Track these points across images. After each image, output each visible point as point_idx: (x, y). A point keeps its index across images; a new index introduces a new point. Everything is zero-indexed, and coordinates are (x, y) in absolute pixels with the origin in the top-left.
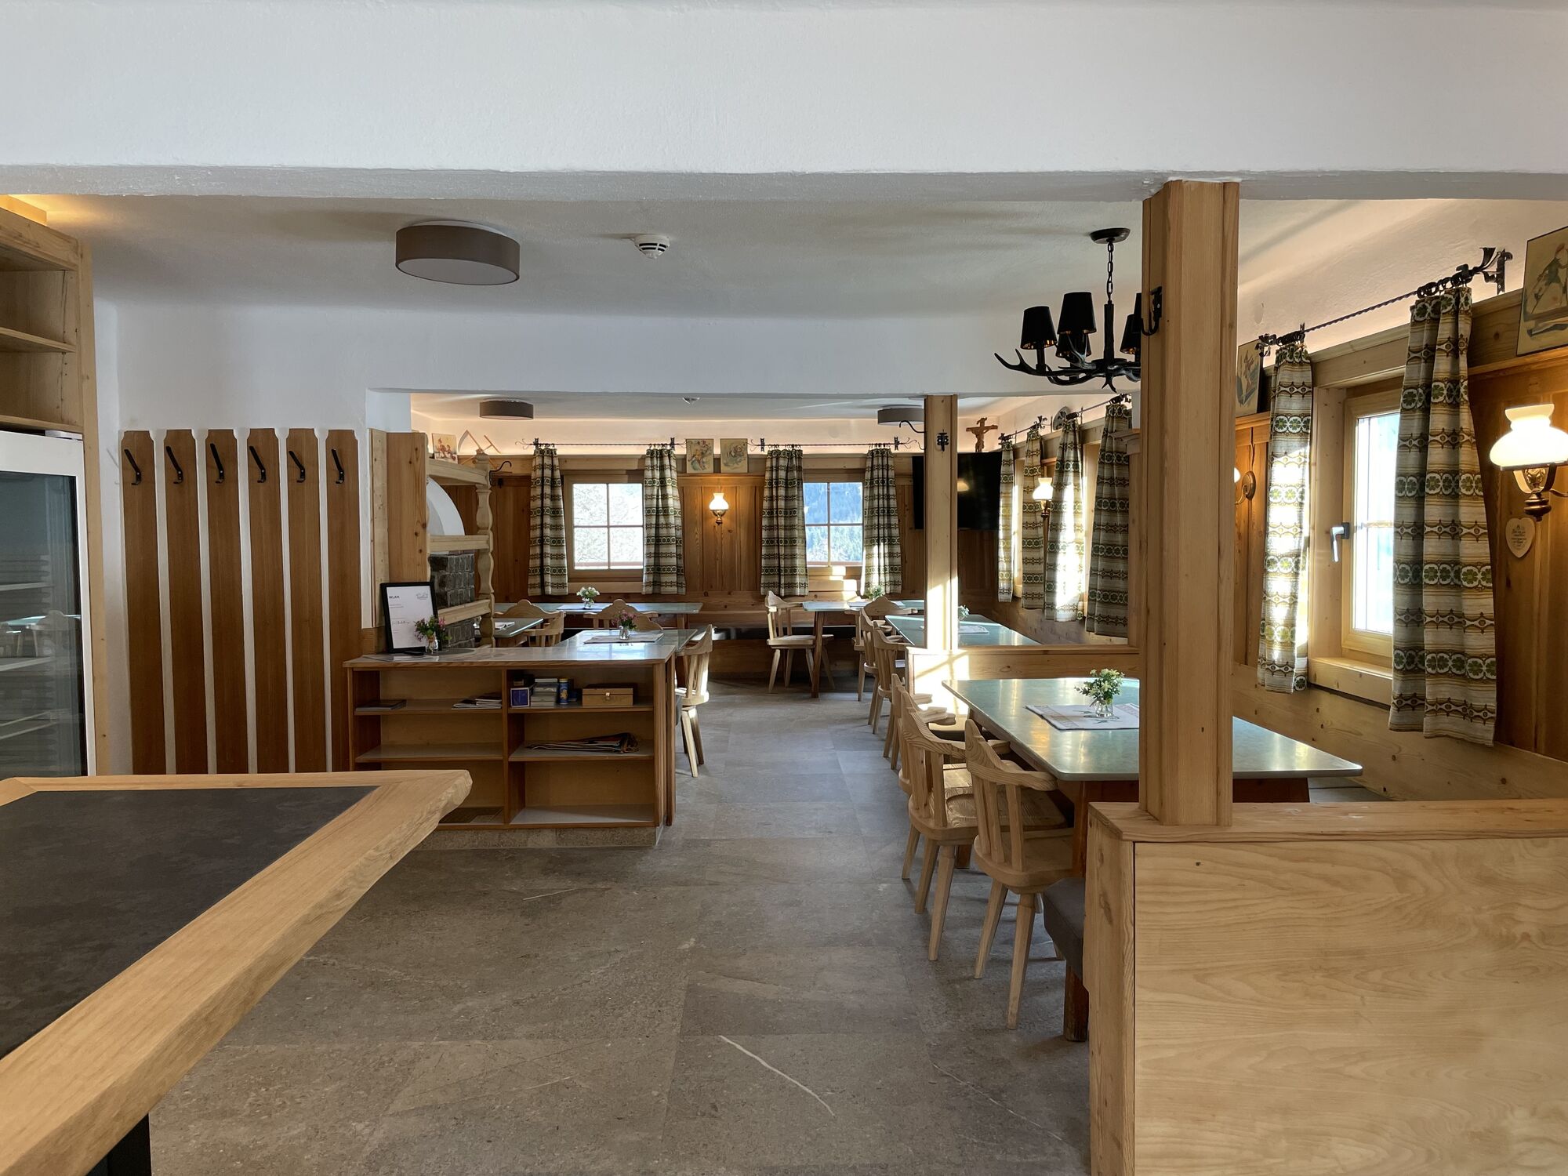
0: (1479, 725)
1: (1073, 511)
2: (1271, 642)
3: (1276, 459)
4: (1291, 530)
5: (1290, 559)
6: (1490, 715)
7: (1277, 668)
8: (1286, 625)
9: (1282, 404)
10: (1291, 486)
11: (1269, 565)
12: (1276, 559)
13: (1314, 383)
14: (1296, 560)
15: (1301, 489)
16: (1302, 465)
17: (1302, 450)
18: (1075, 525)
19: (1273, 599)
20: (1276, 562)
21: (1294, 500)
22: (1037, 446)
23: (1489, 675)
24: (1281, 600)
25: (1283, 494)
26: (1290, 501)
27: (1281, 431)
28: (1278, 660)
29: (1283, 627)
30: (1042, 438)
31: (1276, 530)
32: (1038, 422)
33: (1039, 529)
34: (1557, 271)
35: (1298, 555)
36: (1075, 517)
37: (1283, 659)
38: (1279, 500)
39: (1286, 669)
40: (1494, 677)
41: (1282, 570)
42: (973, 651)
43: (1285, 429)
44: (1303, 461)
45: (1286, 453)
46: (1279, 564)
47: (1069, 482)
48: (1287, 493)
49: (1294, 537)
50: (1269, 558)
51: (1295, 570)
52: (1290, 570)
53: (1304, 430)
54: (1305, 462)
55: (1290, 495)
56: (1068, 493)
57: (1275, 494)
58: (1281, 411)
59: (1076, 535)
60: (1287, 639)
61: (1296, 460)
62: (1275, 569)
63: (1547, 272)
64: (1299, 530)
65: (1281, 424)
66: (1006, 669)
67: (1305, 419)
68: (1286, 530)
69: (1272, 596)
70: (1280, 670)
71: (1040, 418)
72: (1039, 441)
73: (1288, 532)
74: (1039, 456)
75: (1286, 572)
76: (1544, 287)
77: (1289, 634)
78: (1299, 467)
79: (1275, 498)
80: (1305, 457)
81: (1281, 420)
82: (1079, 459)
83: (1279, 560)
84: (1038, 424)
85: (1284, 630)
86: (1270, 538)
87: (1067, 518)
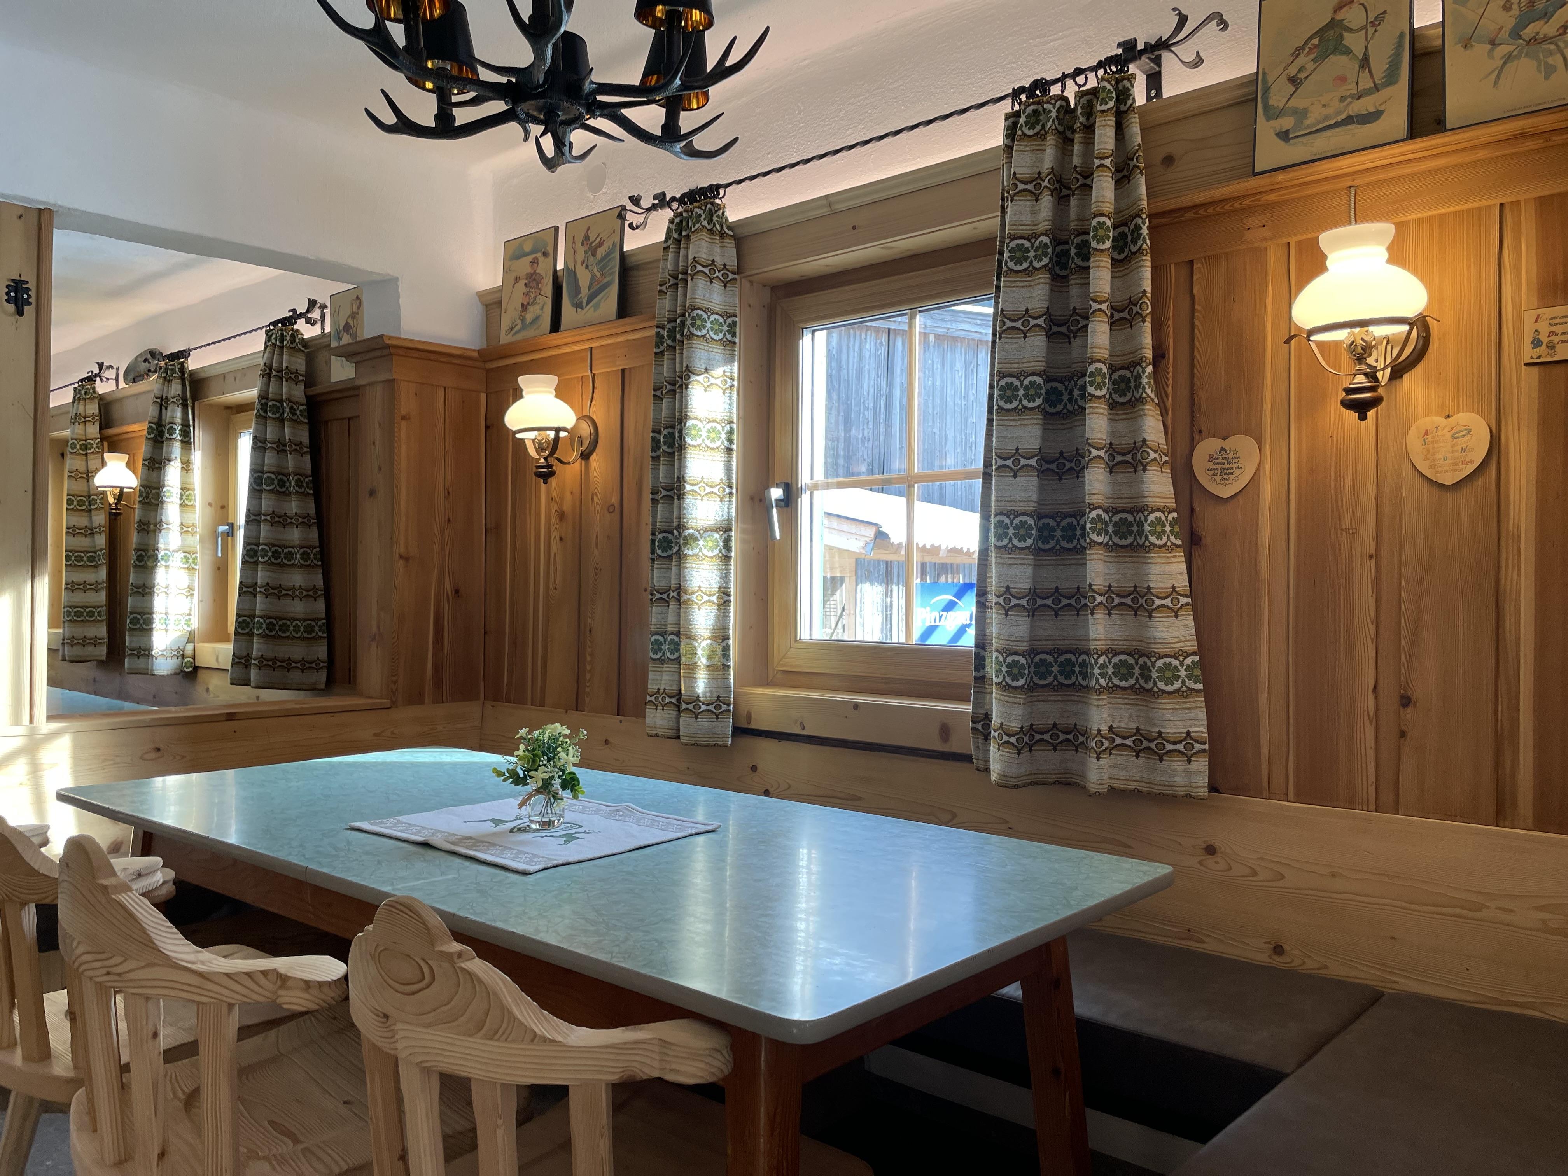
0: (1177, 765)
1: (179, 502)
2: (694, 667)
3: (693, 378)
4: (716, 490)
5: (716, 536)
6: (1198, 747)
7: (704, 707)
8: (713, 638)
9: (699, 293)
10: (713, 421)
11: (686, 544)
12: (697, 534)
13: (739, 270)
14: (725, 536)
15: (728, 428)
16: (728, 391)
17: (727, 368)
18: (182, 524)
19: (694, 598)
20: (697, 539)
21: (718, 443)
22: (93, 408)
23: (1191, 684)
24: (706, 598)
25: (704, 434)
26: (712, 445)
27: (699, 334)
28: (704, 693)
29: (709, 642)
30: (101, 398)
31: (696, 488)
32: (96, 371)
33: (97, 536)
34: (1342, 37)
35: (728, 529)
36: (181, 512)
37: (711, 692)
38: (699, 441)
39: (718, 707)
40: (1200, 686)
41: (705, 551)
42: (78, 724)
43: (704, 332)
44: (729, 384)
45: (706, 369)
46: (701, 543)
47: (173, 456)
48: (709, 431)
49: (721, 501)
50: (687, 532)
51: (723, 551)
52: (717, 552)
53: (729, 337)
54: (732, 386)
55: (713, 435)
56: (173, 475)
57: (693, 432)
58: (698, 302)
59: (183, 540)
60: (716, 660)
61: (719, 382)
62: (696, 551)
63: (1316, 41)
64: (727, 490)
65: (699, 322)
66: (153, 755)
67: (730, 321)
68: (708, 490)
69: (693, 593)
70: (708, 710)
71: (101, 366)
72: (96, 401)
73: (712, 493)
74: (97, 425)
75: (711, 554)
76: (1310, 66)
77: (720, 652)
78: (724, 393)
79: (693, 438)
80: (732, 379)
81: (700, 316)
82: (191, 423)
83: (701, 537)
84: (96, 375)
85: (711, 645)
86: (687, 501)
87: (171, 512)
